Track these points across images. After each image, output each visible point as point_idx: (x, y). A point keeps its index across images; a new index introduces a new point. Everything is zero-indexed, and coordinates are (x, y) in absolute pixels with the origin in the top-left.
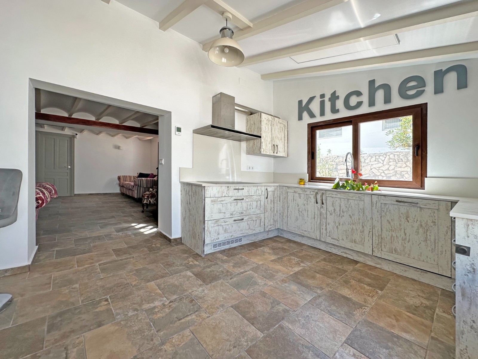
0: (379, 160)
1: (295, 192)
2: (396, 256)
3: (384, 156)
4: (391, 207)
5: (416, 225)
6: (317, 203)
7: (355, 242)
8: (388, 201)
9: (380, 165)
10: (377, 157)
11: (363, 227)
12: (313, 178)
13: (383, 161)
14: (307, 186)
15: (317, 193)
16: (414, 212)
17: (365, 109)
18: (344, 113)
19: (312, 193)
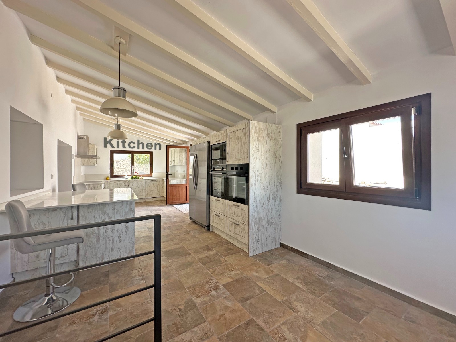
0: (118, 163)
1: (115, 183)
2: (151, 196)
3: (121, 161)
4: (150, 182)
5: (155, 186)
6: (126, 185)
7: (140, 196)
8: (149, 181)
9: (119, 166)
10: (117, 162)
11: (142, 190)
12: (112, 176)
13: (120, 164)
14: (111, 180)
15: (126, 182)
16: (155, 183)
17: (136, 149)
18: (128, 149)
19: (124, 182)
